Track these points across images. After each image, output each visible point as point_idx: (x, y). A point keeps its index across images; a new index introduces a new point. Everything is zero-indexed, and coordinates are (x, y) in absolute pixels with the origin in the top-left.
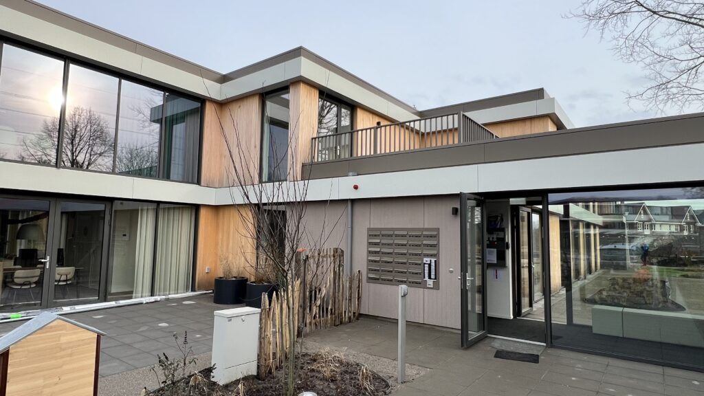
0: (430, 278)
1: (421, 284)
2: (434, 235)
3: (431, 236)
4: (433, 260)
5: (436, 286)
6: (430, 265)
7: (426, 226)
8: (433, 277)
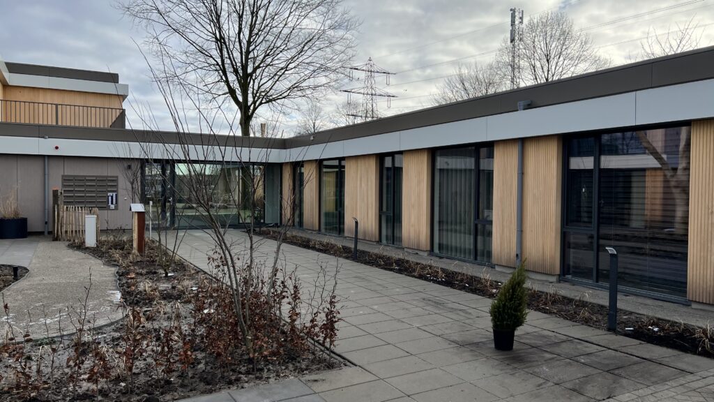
0: (112, 203)
1: (108, 208)
2: (115, 180)
3: (113, 180)
4: (114, 194)
5: (116, 208)
6: (112, 197)
7: (109, 175)
8: (114, 203)
